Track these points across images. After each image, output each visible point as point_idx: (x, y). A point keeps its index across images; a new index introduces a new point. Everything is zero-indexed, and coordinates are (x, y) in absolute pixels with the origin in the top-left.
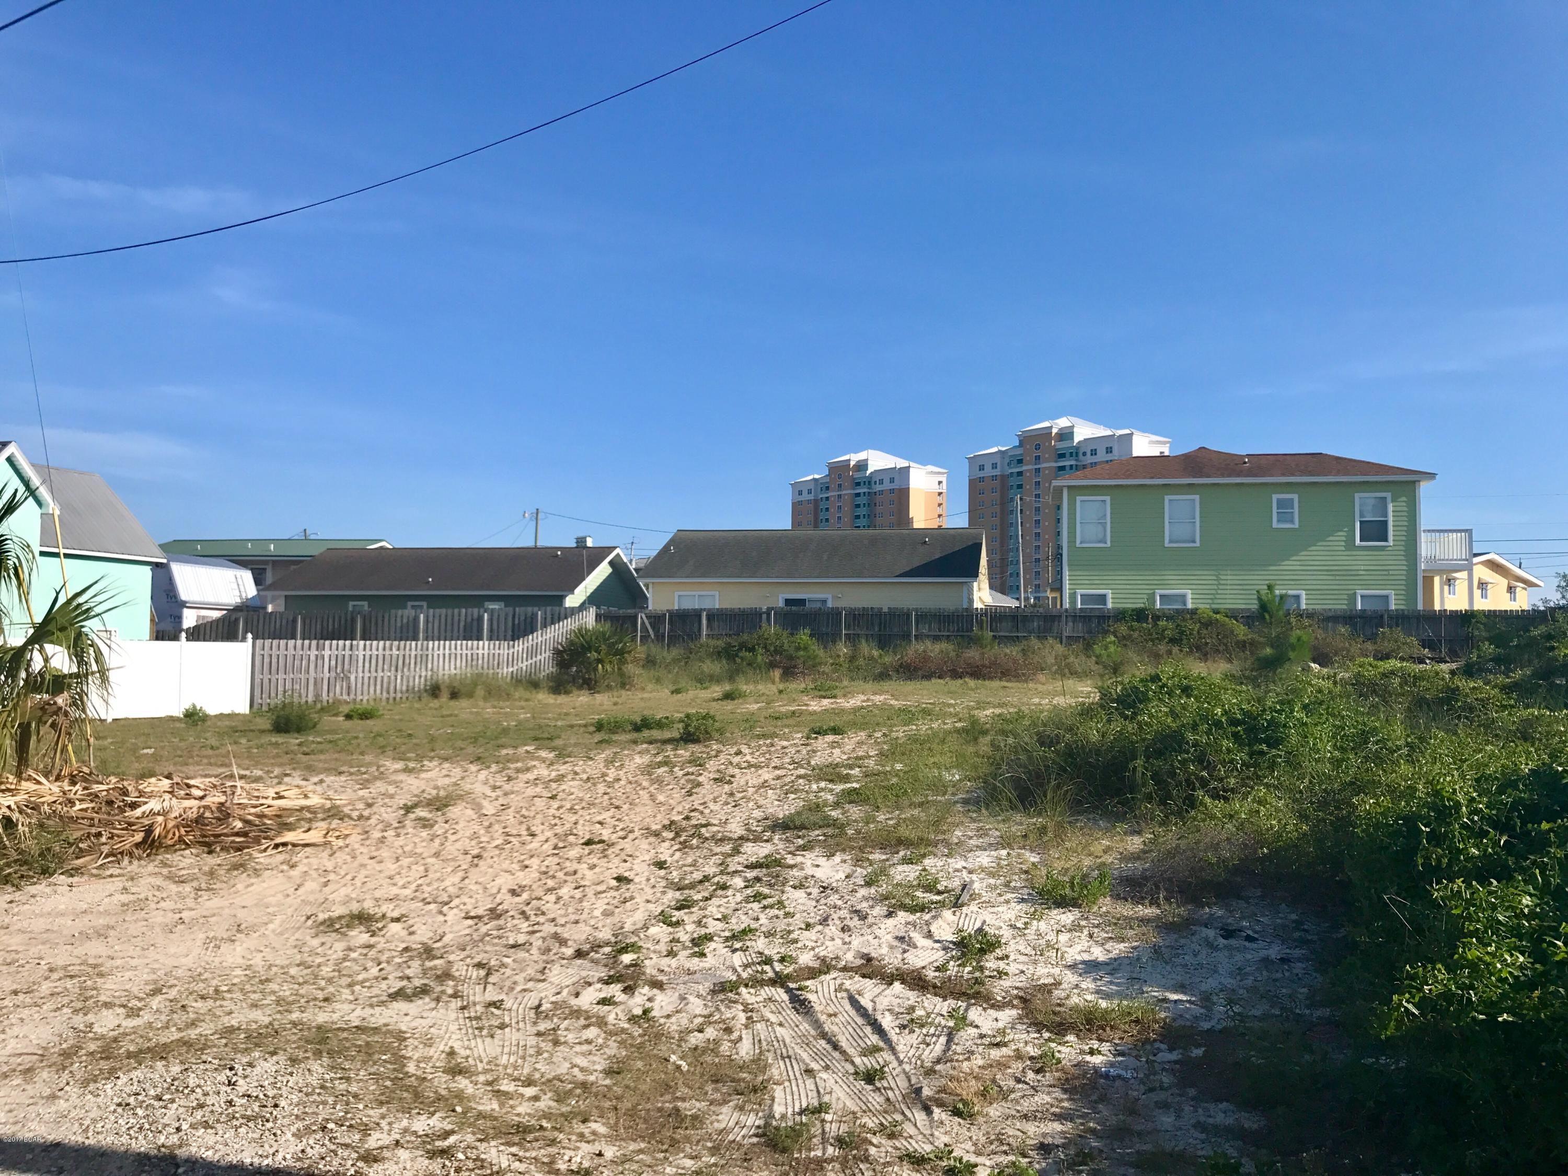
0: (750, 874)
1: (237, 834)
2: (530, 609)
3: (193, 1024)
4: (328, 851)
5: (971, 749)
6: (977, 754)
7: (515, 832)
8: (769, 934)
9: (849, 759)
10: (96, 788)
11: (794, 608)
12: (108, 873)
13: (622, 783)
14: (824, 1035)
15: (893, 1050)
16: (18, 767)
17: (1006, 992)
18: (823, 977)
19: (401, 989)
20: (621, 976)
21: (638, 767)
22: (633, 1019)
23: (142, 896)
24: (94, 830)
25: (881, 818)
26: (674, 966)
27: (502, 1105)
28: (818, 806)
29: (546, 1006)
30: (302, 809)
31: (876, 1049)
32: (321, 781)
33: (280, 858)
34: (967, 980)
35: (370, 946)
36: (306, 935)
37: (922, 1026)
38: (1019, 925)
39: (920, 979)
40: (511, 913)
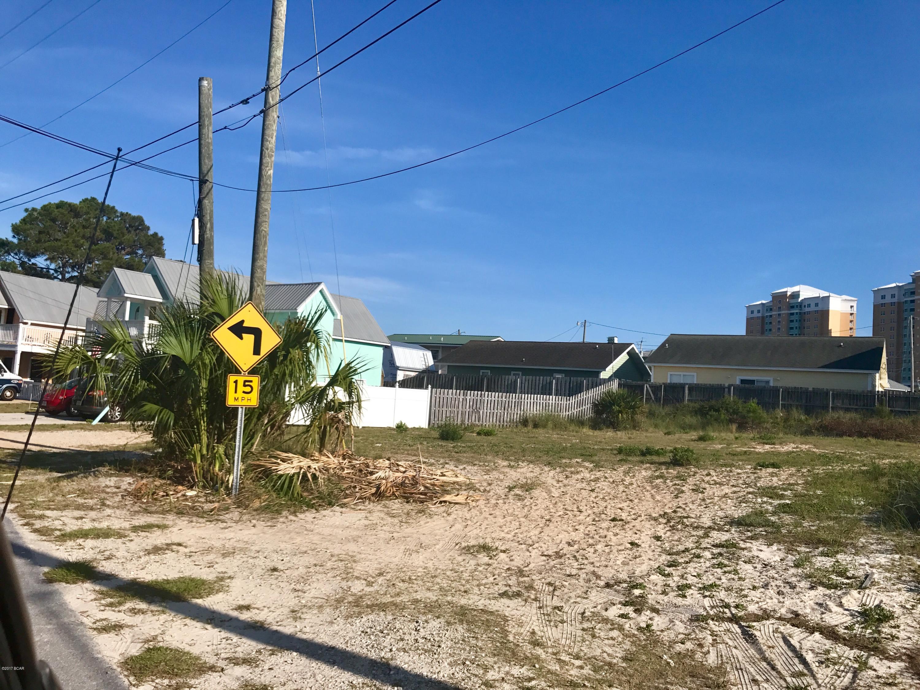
0: (716, 551)
1: (421, 494)
2: (579, 379)
3: (398, 595)
4: (467, 508)
5: (873, 485)
6: (877, 489)
7: (570, 509)
8: (728, 589)
9: (783, 484)
10: (354, 462)
11: (747, 385)
12: (359, 508)
13: (634, 486)
14: (765, 659)
15: (814, 676)
16: (320, 449)
17: (897, 650)
18: (764, 622)
19: (505, 592)
20: (633, 602)
21: (644, 478)
22: (640, 629)
23: (374, 522)
24: (353, 484)
25: (806, 524)
26: (666, 601)
27: (561, 668)
28: (762, 512)
29: (588, 614)
30: (454, 483)
31: (800, 675)
32: (464, 468)
33: (443, 509)
34: (869, 638)
35: (489, 565)
36: (455, 554)
37: (835, 664)
38: (908, 606)
39: (834, 633)
40: (568, 556)
